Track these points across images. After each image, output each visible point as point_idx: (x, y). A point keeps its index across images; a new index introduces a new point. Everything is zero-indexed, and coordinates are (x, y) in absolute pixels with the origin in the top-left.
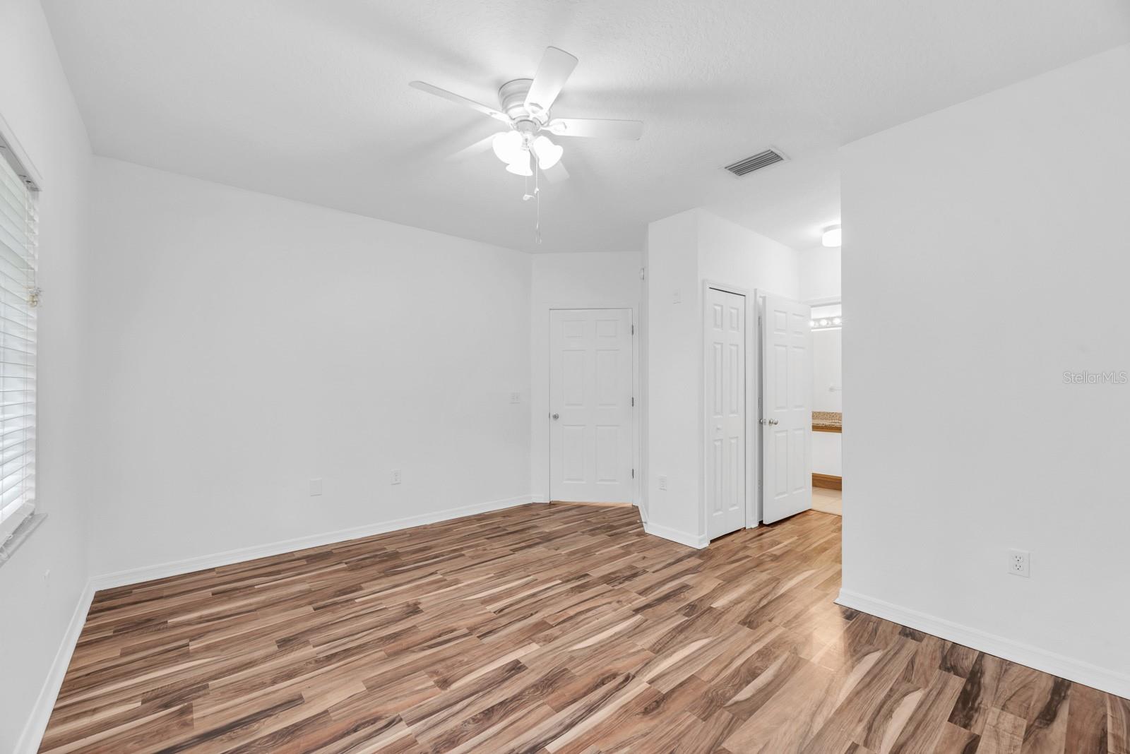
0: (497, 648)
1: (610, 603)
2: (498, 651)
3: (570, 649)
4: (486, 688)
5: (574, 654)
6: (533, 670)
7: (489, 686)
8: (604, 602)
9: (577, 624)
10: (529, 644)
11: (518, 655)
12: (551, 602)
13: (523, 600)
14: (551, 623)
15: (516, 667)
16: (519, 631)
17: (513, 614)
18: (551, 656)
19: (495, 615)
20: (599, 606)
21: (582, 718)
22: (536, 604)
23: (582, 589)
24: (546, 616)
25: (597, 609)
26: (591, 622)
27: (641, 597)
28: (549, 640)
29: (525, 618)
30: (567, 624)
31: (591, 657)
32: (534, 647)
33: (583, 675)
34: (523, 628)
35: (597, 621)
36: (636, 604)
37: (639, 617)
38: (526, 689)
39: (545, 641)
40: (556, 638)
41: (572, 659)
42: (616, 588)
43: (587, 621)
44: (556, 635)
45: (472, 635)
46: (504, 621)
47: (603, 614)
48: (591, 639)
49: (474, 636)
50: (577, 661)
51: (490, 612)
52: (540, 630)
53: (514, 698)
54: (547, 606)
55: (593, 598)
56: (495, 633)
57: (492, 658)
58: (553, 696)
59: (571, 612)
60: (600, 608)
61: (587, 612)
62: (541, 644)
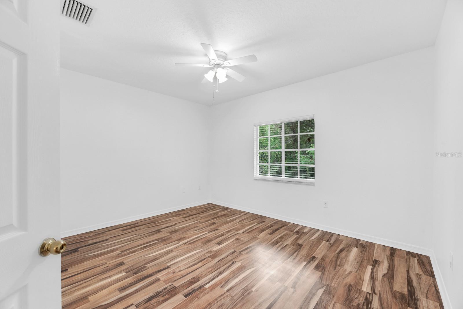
0: (227, 248)
1: (180, 271)
2: (227, 247)
3: (202, 250)
4: (226, 239)
5: (201, 248)
6: (214, 243)
7: (225, 240)
8: (182, 272)
9: (198, 259)
10: (216, 250)
11: (219, 247)
12: (210, 270)
13: (225, 270)
14: (209, 258)
15: (219, 244)
16: (221, 255)
17: (227, 262)
18: (208, 247)
19: (235, 260)
20: (186, 269)
21: (200, 236)
22: (218, 267)
23: (192, 280)
24: (212, 262)
25: (188, 267)
26: (193, 260)
27: (159, 278)
28: (210, 252)
29: (221, 260)
30: (202, 258)
31: (195, 248)
32: (214, 249)
33: (199, 244)
34: (220, 255)
35: (189, 261)
36: (166, 272)
37: (168, 265)
38: (215, 240)
39: (211, 251)
40: (207, 253)
41: (202, 247)
42: (170, 284)
43: (193, 261)
44: (207, 254)
45: (239, 252)
46: (230, 258)
47: (184, 265)
48: (193, 253)
49: (238, 251)
50: (200, 247)
51: (238, 262)
52: (213, 255)
53: (218, 238)
54: (212, 267)
55: (188, 274)
56: (231, 253)
57: (227, 245)
58: (207, 239)
59: (200, 264)
60: (186, 267)
61: (193, 265)
62: (212, 250)
